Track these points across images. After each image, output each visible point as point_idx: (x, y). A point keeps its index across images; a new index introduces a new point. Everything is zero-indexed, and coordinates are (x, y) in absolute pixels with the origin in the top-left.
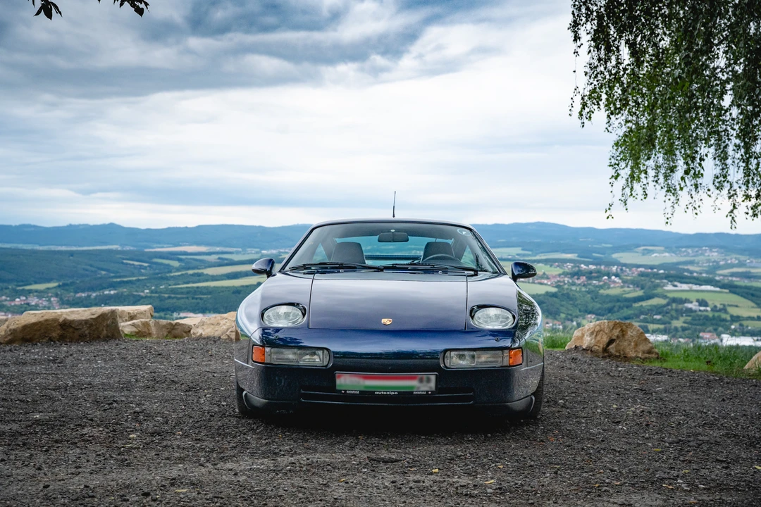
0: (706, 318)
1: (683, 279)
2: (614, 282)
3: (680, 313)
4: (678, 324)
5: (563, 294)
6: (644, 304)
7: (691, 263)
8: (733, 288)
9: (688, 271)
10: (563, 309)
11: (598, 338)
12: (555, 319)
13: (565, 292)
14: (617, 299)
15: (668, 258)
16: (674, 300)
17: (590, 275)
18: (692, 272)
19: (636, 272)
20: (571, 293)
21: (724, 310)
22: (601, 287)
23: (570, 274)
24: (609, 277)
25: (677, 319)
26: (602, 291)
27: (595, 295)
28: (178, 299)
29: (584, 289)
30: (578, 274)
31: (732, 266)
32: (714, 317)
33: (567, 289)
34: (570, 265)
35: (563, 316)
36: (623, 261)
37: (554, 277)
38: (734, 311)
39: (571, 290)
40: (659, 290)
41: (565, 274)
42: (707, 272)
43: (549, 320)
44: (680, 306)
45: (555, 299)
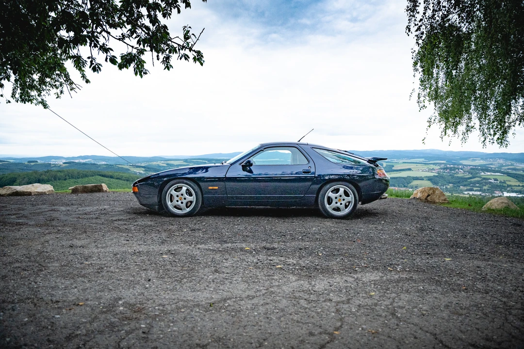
0: (497, 186)
1: (488, 171)
2: (460, 172)
3: (486, 183)
4: (485, 188)
5: (440, 176)
6: (472, 180)
7: (491, 164)
8: (509, 175)
9: (490, 167)
10: (440, 182)
11: (423, 194)
12: (437, 185)
14: (462, 178)
15: (482, 162)
16: (484, 179)
17: (451, 169)
18: (492, 168)
19: (469, 168)
20: (443, 176)
21: (504, 182)
22: (455, 173)
23: (443, 168)
24: (459, 170)
25: (485, 186)
26: (455, 175)
27: (453, 177)
29: (448, 174)
30: (447, 168)
31: (509, 165)
32: (500, 185)
33: (442, 174)
34: (443, 165)
35: (440, 184)
36: (464, 164)
37: (437, 170)
38: (508, 183)
40: (478, 175)
41: (441, 169)
42: (498, 168)
44: (487, 181)
45: (437, 178)
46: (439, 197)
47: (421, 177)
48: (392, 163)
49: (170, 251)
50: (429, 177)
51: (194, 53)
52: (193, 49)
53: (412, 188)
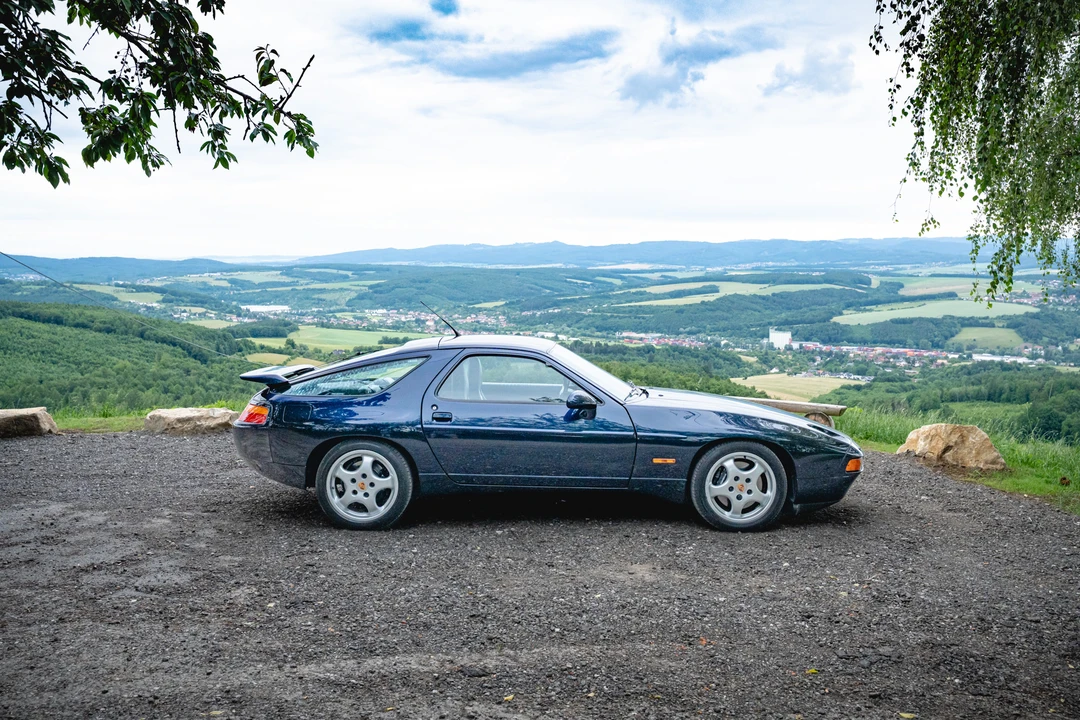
5: (1047, 316)
10: (1046, 332)
11: (933, 443)
12: (1036, 343)
13: (1050, 312)
20: (1057, 314)
23: (1057, 292)
28: (620, 318)
29: (1073, 309)
30: (1066, 292)
33: (1052, 309)
34: (1055, 282)
35: (1046, 339)
37: (1037, 295)
39: (1057, 310)
41: (1050, 292)
43: (1028, 344)
45: (1036, 320)
46: (978, 453)
47: (987, 318)
48: (899, 275)
49: (228, 692)
50: (1010, 318)
51: (287, 120)
52: (285, 110)
53: (958, 350)
